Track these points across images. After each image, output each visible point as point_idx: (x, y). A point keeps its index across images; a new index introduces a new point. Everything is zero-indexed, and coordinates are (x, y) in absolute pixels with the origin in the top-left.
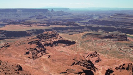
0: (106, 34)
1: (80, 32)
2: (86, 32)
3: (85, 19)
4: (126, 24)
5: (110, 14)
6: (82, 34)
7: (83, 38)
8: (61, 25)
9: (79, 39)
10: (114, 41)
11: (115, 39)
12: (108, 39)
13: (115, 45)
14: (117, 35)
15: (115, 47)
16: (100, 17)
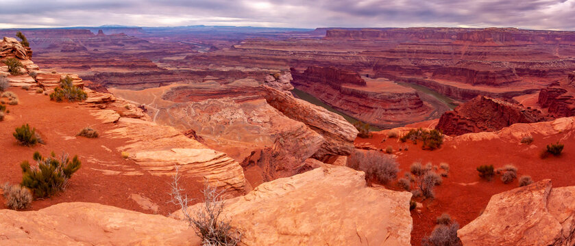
0: (223, 87)
1: (161, 84)
2: (175, 85)
3: (178, 54)
4: (266, 62)
5: (234, 40)
6: (164, 89)
7: (166, 97)
8: (117, 66)
9: (157, 102)
10: (238, 101)
11: (241, 97)
12: (224, 99)
13: (241, 111)
14: (247, 88)
15: (240, 115)
16: (214, 48)
